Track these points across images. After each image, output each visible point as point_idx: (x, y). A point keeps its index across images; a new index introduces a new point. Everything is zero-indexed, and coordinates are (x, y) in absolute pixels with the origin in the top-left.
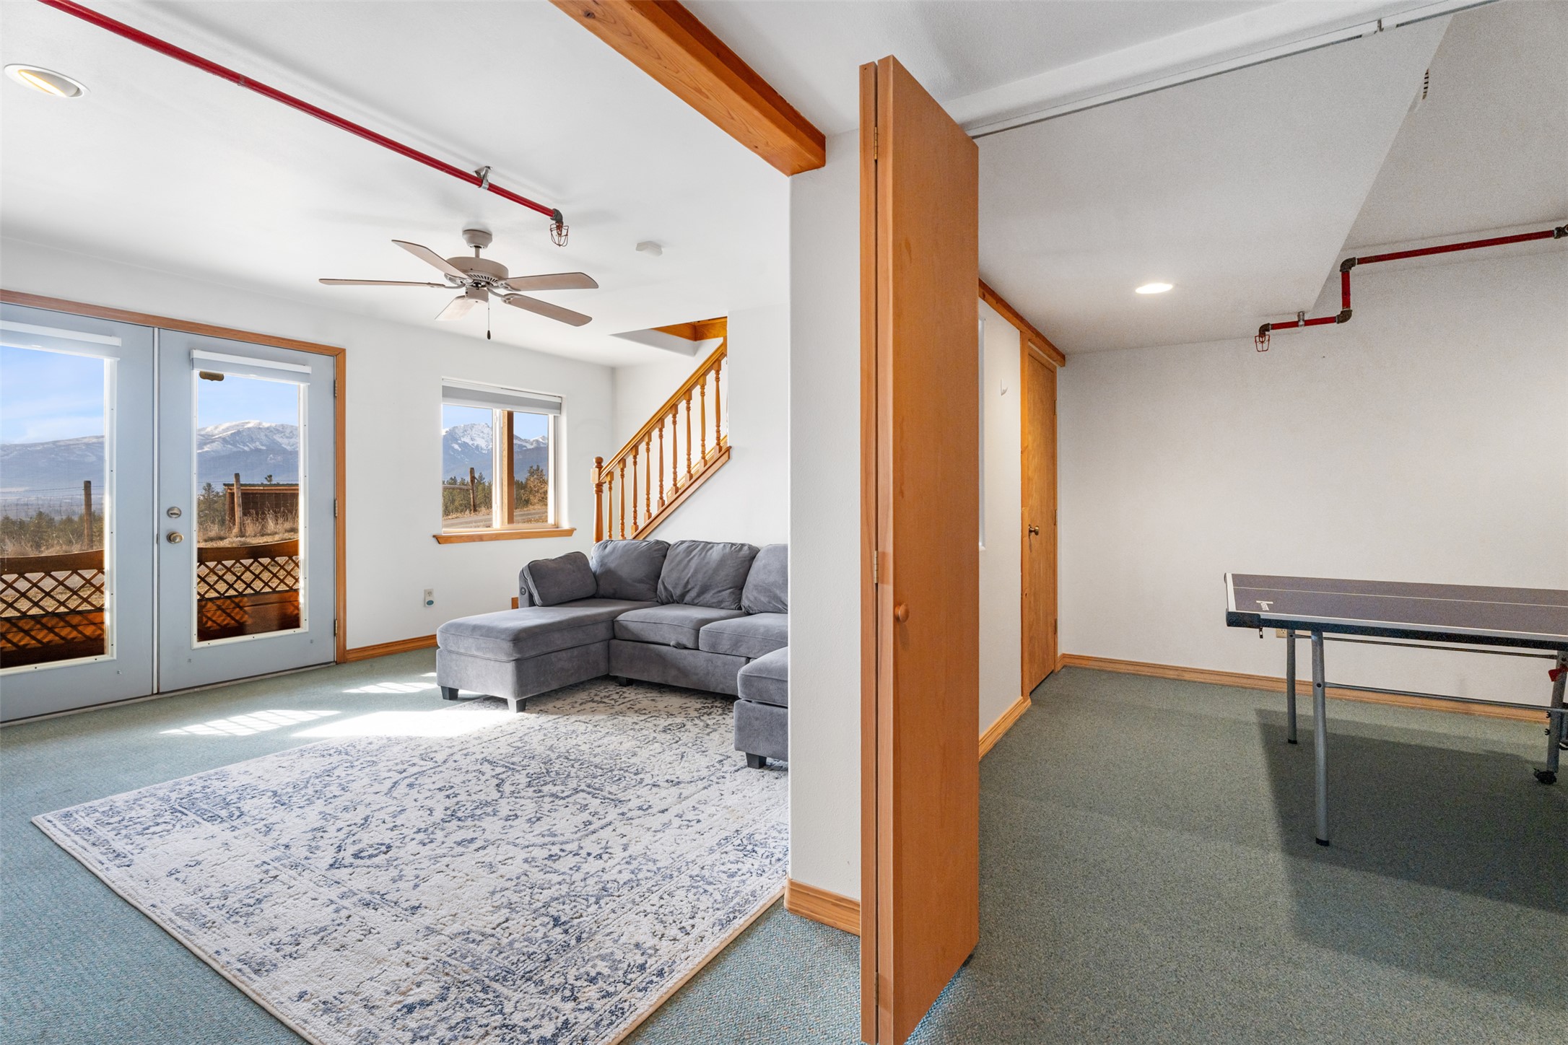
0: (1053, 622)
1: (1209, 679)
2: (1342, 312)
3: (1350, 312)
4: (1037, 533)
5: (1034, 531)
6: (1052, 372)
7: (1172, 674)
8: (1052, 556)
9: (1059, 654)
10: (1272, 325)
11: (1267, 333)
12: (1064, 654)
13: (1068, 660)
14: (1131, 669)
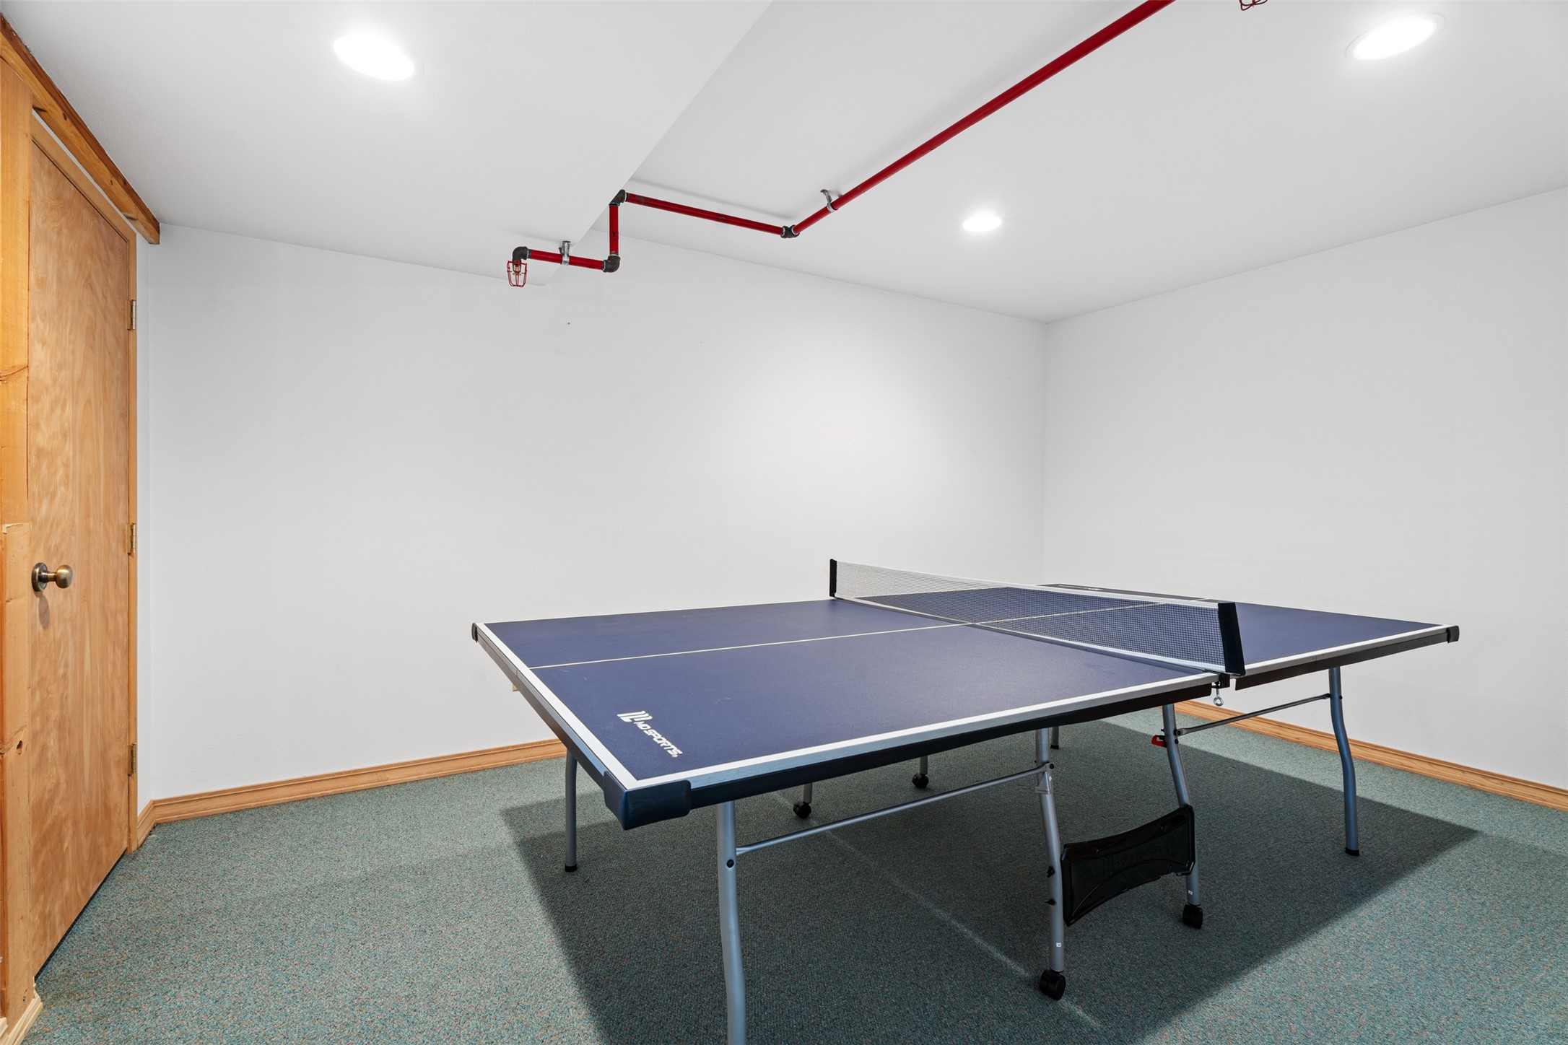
0: (124, 752)
1: (425, 772)
2: (610, 258)
3: (618, 259)
4: (62, 583)
5: (55, 579)
6: (127, 243)
7: (364, 782)
8: (122, 619)
9: (142, 804)
10: (531, 251)
11: (523, 261)
12: (154, 802)
13: (160, 811)
14: (298, 792)
